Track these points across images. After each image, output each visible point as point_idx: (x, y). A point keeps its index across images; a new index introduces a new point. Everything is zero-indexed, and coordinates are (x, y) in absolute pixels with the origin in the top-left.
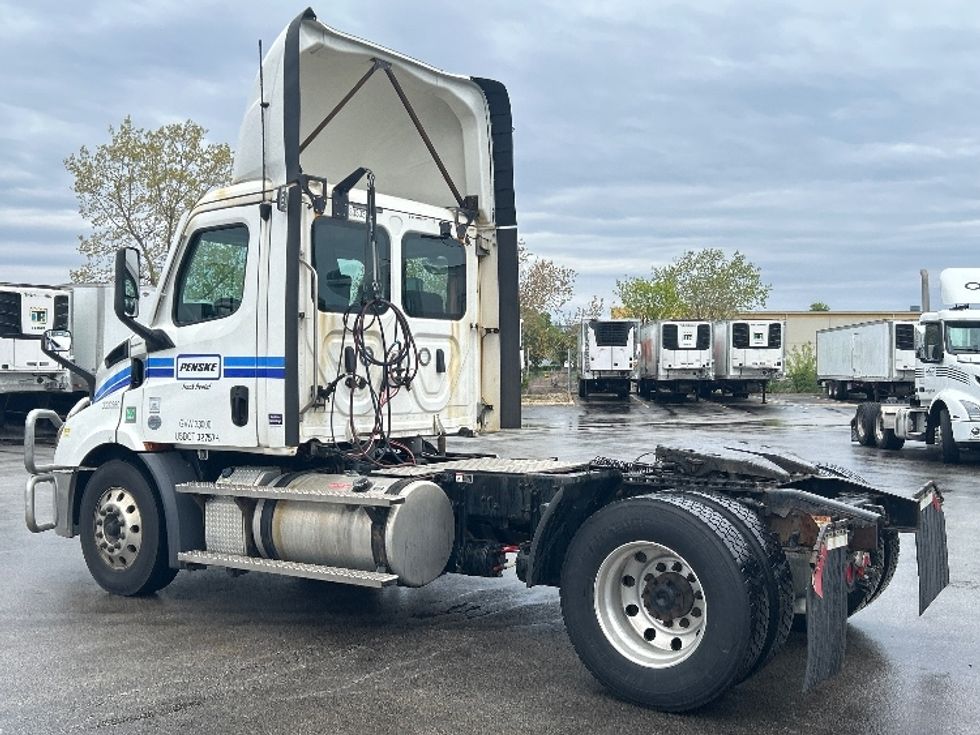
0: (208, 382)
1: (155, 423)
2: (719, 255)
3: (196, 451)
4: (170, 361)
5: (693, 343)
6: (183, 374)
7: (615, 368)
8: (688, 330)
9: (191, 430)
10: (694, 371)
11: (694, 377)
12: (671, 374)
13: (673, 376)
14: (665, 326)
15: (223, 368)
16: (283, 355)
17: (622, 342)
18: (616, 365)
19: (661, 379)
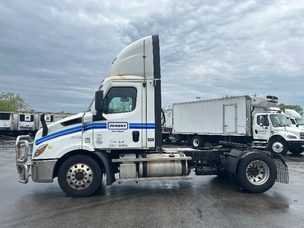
0: (123, 130)
1: (100, 142)
2: (12, 94)
3: (106, 150)
4: (106, 124)
5: (29, 120)
6: (112, 128)
7: (6, 127)
8: (28, 116)
9: (116, 144)
10: (29, 128)
11: (29, 130)
12: (22, 128)
13: (23, 129)
14: (20, 115)
15: (129, 126)
16: (154, 123)
17: (8, 119)
18: (6, 126)
19: (18, 130)
